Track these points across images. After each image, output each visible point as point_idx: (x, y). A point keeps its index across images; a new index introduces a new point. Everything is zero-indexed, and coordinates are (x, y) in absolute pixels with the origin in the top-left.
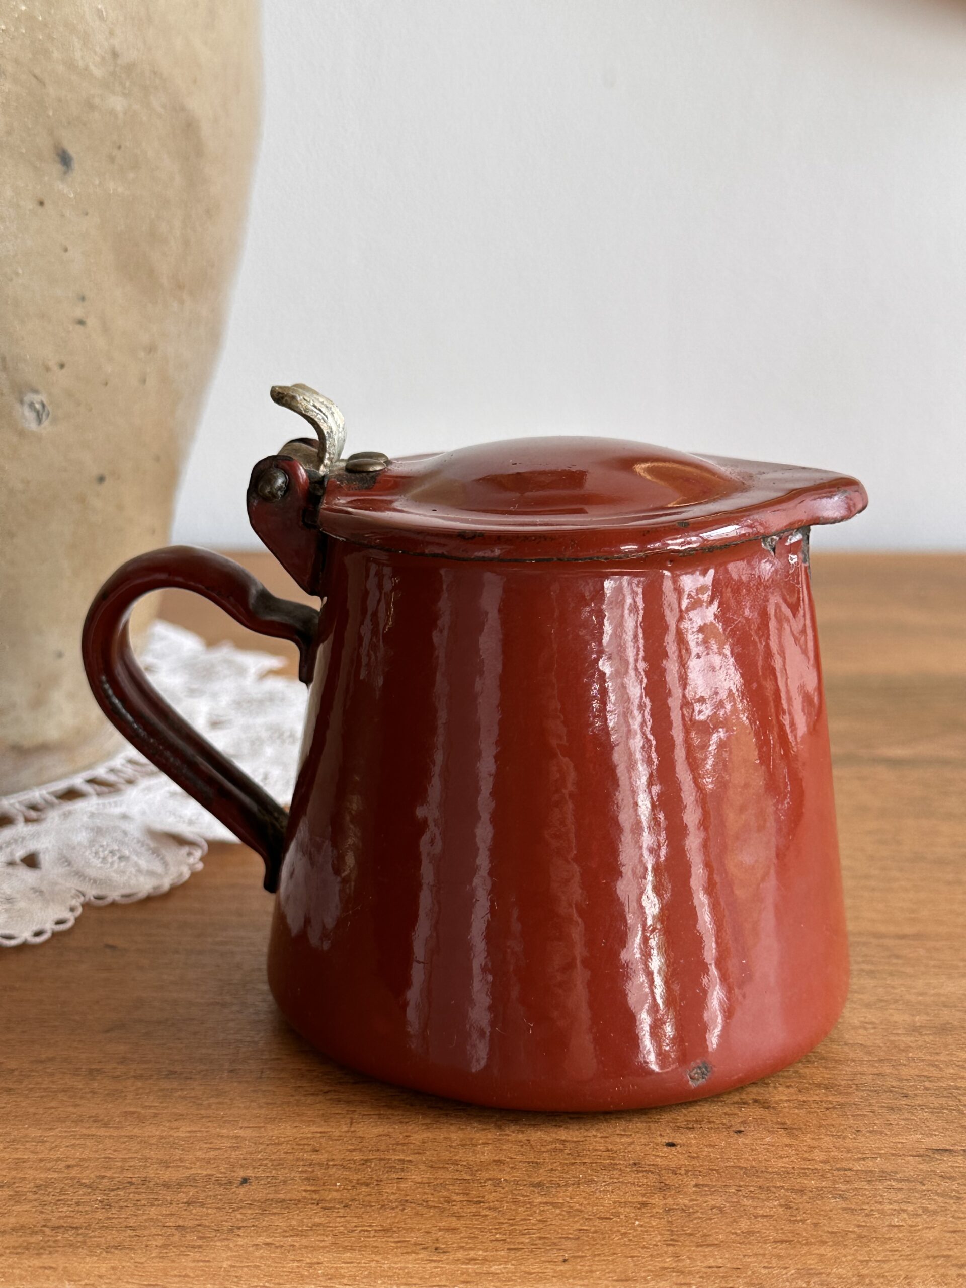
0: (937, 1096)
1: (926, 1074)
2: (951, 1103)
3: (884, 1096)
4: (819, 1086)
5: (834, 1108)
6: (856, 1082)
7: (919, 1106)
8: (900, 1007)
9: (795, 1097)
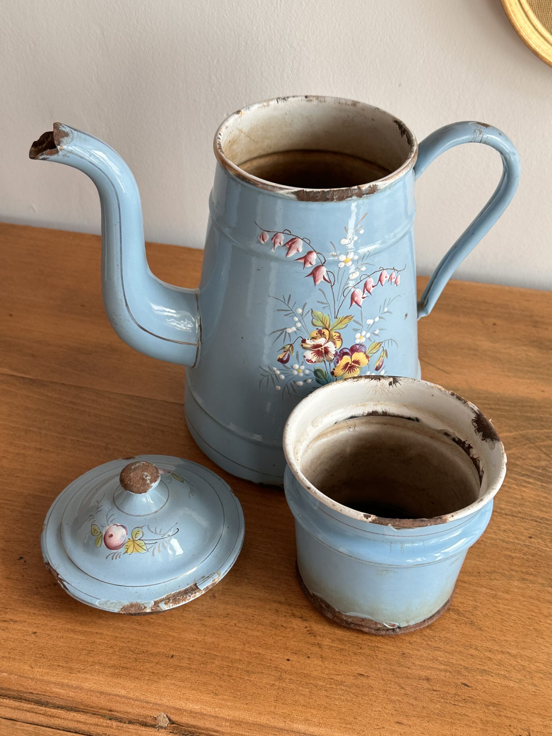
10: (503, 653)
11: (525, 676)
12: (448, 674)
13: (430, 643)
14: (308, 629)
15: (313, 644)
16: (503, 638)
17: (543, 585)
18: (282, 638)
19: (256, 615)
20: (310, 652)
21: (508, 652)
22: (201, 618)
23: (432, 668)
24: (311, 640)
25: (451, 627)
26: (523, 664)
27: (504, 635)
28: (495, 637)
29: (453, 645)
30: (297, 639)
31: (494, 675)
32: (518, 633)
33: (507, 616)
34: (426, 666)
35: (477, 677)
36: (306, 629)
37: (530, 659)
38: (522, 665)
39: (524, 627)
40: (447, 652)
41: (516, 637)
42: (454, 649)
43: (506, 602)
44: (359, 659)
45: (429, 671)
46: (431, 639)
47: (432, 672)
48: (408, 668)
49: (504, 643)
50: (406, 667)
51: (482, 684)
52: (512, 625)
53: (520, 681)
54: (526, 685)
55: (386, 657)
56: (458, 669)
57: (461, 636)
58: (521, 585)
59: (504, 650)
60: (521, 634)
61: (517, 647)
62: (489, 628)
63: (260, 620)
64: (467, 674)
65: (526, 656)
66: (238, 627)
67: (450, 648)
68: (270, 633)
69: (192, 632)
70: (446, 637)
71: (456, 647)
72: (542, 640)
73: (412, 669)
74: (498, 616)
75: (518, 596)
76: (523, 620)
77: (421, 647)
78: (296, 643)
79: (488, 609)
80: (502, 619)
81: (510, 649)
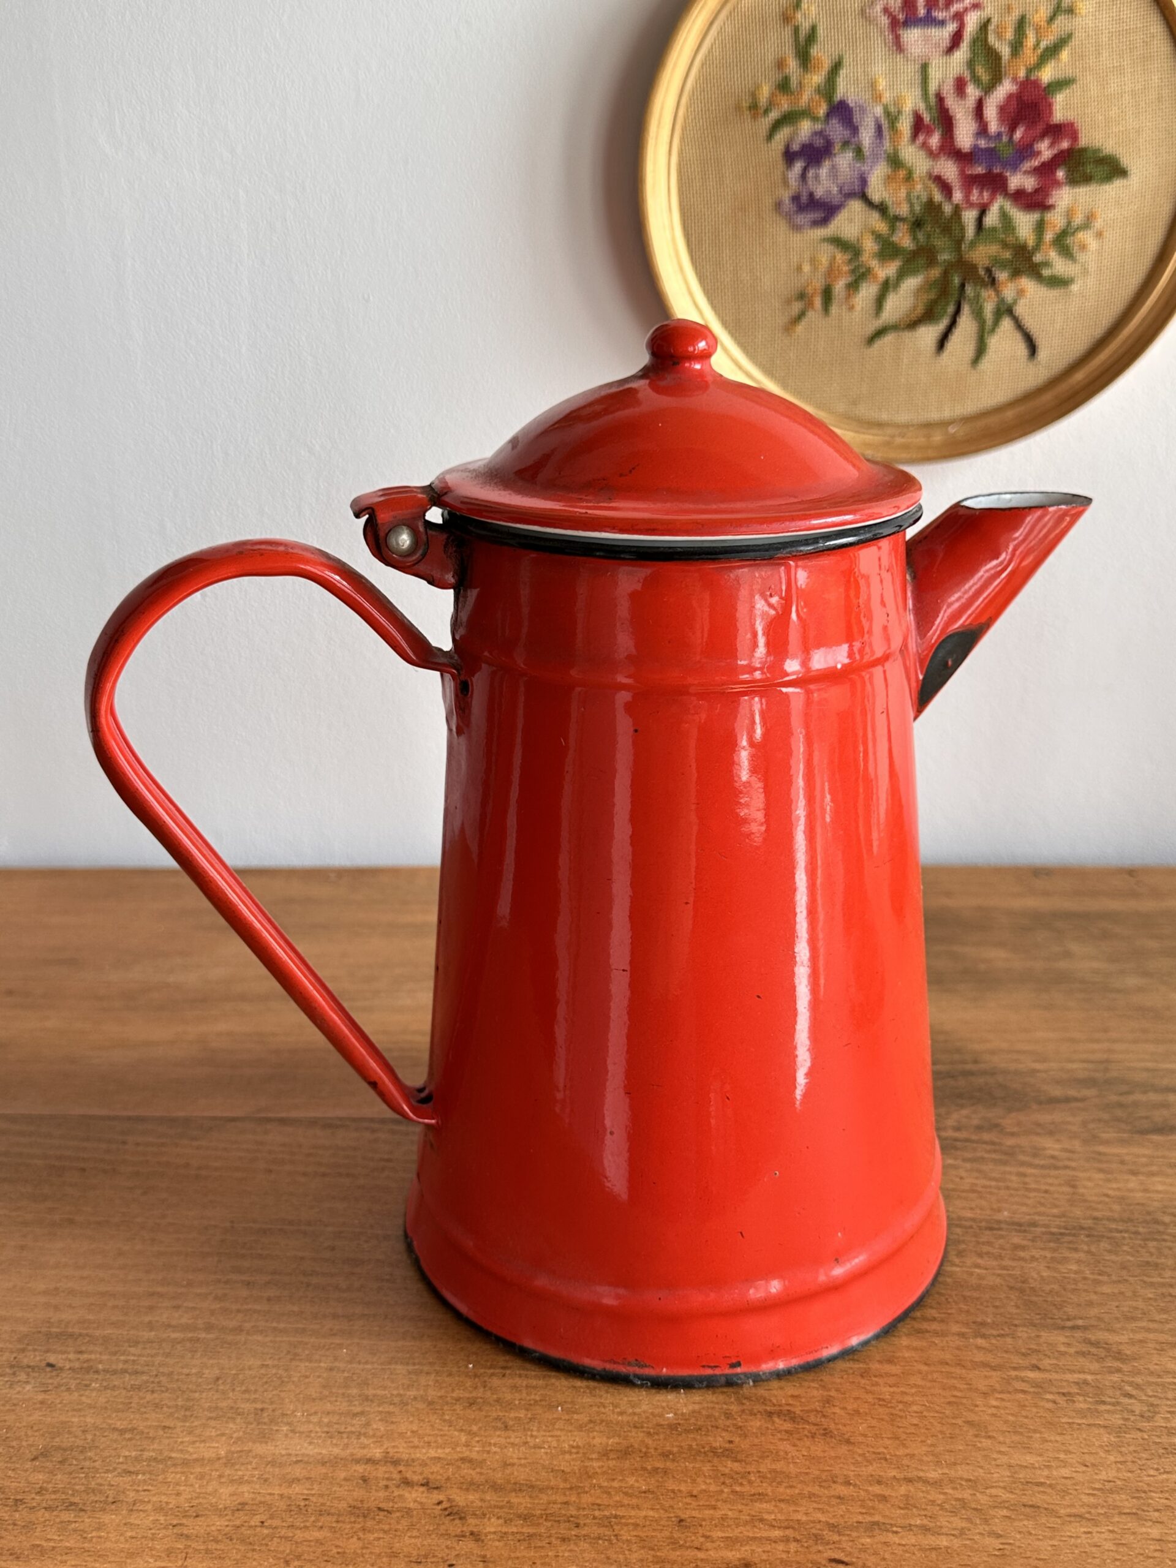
0: (600, 1525)
1: (598, 1501)
2: (607, 1533)
3: (563, 1525)
4: (519, 1516)
5: (524, 1540)
6: (549, 1512)
7: (584, 1536)
8: (602, 1429)
9: (499, 1529)
10: (909, 1480)
11: (969, 1520)
12: (793, 1546)
13: (738, 1489)
14: (444, 1505)
15: (461, 1536)
16: (901, 1452)
17: (962, 1335)
18: (381, 1535)
19: (313, 1495)
20: (454, 1553)
21: (920, 1478)
22: (175, 1522)
23: (754, 1539)
24: (456, 1527)
25: (782, 1448)
26: (960, 1497)
27: (904, 1445)
28: (884, 1453)
29: (794, 1484)
30: (418, 1530)
31: (899, 1530)
32: (932, 1436)
33: (901, 1406)
34: (737, 1538)
35: (863, 1541)
36: (440, 1507)
37: (973, 1483)
38: (957, 1499)
39: (944, 1422)
40: (781, 1501)
41: (932, 1445)
42: (797, 1491)
43: (892, 1380)
44: (576, 1549)
45: (747, 1548)
46: (740, 1481)
47: (754, 1548)
48: (697, 1548)
49: (905, 1462)
50: (690, 1547)
51: (875, 1553)
52: (915, 1421)
53: (962, 1532)
54: (977, 1537)
55: (640, 1534)
56: (814, 1531)
57: (807, 1463)
58: (917, 1343)
59: (910, 1475)
60: (940, 1436)
61: (938, 1463)
62: (865, 1436)
63: (323, 1504)
64: (836, 1538)
65: (962, 1479)
66: (270, 1527)
67: (788, 1491)
68: (352, 1528)
69: (152, 1556)
70: (775, 1471)
71: (799, 1486)
72: (989, 1442)
73: (707, 1550)
74: (881, 1410)
75: (915, 1364)
76: (938, 1408)
77: (718, 1500)
78: (418, 1541)
79: (856, 1399)
80: (892, 1414)
81: (922, 1470)
